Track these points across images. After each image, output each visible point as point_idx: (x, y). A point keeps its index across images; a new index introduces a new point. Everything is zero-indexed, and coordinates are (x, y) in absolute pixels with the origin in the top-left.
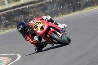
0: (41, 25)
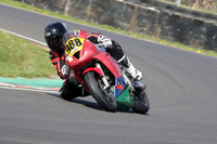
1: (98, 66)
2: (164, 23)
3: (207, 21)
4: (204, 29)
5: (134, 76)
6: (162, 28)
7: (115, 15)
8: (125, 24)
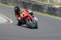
0: (24, 13)
1: (28, 18)
2: (21, 3)
3: (33, 3)
4: (32, 5)
5: (36, 20)
6: (20, 5)
7: (7, 1)
8: (10, 4)
